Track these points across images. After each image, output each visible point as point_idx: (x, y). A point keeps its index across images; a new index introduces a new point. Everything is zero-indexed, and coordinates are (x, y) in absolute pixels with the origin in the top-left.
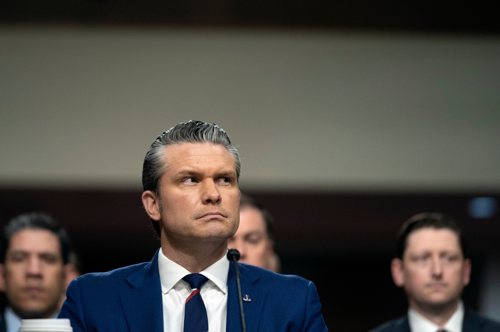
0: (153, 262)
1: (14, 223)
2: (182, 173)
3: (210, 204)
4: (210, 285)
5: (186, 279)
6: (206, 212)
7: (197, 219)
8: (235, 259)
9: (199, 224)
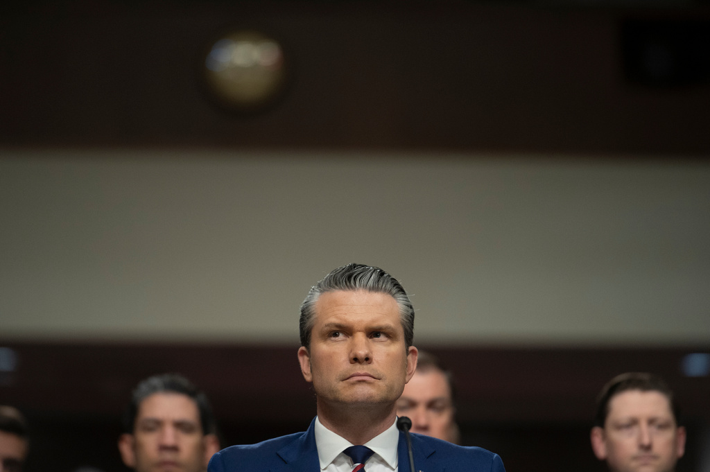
0: (309, 432)
1: (143, 387)
2: (328, 325)
3: (357, 363)
4: (376, 460)
5: (347, 452)
6: (352, 373)
7: (343, 380)
8: (406, 428)
9: (344, 387)
